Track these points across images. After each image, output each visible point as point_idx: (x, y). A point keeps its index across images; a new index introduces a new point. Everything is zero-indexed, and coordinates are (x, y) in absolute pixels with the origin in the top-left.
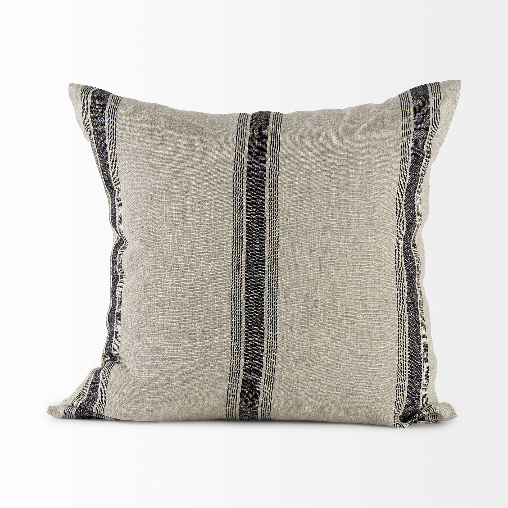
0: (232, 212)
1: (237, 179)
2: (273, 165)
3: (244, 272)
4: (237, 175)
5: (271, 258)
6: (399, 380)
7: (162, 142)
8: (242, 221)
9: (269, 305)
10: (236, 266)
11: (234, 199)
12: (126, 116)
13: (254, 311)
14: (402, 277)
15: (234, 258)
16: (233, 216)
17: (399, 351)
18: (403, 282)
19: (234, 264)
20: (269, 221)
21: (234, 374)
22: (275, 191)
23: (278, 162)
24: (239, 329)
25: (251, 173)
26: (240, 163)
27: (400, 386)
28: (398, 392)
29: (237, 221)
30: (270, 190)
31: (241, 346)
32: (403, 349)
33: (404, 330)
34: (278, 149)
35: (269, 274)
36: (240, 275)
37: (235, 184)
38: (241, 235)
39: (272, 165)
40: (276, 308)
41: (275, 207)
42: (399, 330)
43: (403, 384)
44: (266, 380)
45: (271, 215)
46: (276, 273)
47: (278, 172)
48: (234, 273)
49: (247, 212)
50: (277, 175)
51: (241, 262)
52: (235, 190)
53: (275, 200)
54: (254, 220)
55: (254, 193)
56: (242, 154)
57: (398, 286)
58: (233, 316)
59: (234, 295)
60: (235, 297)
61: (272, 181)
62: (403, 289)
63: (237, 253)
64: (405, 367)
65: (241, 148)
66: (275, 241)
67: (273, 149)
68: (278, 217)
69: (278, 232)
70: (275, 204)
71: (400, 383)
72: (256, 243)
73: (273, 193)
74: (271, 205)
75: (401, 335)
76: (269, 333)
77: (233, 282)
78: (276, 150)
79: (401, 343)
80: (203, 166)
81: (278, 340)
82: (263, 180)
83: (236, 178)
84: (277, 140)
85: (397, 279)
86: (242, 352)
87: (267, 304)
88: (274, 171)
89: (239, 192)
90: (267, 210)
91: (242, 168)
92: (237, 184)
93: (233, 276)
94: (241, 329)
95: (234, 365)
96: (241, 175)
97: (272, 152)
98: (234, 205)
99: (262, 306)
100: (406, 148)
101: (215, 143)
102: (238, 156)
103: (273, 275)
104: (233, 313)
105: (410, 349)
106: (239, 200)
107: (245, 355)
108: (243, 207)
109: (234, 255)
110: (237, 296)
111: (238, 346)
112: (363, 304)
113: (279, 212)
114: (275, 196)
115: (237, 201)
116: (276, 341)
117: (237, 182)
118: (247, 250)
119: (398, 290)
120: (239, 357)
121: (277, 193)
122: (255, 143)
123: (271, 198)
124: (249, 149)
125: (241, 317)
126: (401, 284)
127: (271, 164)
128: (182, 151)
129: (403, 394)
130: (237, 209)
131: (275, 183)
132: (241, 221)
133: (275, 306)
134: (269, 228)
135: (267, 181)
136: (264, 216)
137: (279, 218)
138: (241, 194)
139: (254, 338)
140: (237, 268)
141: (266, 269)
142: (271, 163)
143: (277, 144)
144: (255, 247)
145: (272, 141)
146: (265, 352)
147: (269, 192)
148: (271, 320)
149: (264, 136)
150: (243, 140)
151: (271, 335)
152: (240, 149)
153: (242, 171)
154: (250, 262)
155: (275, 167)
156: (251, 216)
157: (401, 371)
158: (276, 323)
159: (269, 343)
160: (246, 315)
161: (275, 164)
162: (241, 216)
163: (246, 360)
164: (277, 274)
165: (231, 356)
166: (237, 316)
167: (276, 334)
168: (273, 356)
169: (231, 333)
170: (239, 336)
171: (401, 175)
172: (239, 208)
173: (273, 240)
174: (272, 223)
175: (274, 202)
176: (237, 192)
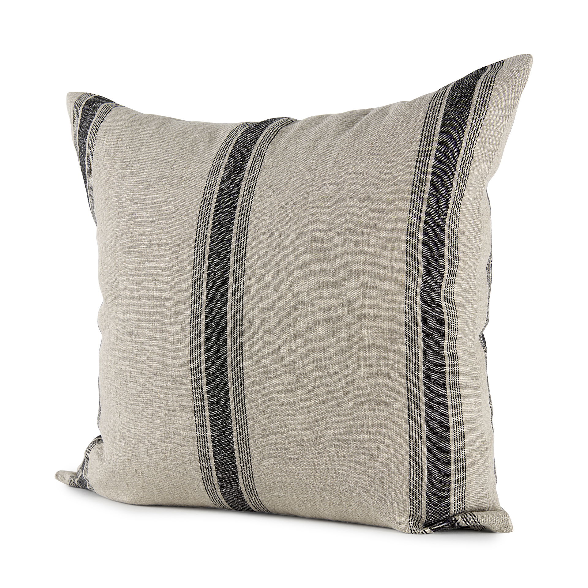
0: (192, 263)
1: (202, 219)
2: (246, 200)
3: (203, 340)
4: (203, 214)
5: (234, 322)
6: (412, 480)
7: (132, 172)
9: (233, 382)
10: (194, 332)
11: (196, 246)
12: (105, 137)
13: (217, 390)
14: (416, 343)
15: (192, 322)
16: (193, 268)
17: (412, 442)
18: (417, 350)
19: (192, 329)
20: (234, 274)
21: (204, 465)
22: (244, 234)
23: (252, 195)
24: (202, 411)
25: (219, 211)
26: (209, 197)
27: (415, 488)
28: (412, 495)
29: (197, 275)
30: (238, 234)
31: (207, 431)
32: (417, 440)
33: (419, 415)
34: (256, 177)
35: (232, 343)
36: (199, 344)
37: (199, 227)
38: (200, 293)
40: (242, 386)
41: (242, 255)
42: (410, 414)
43: (420, 486)
44: (243, 474)
45: (236, 267)
46: (241, 341)
47: (251, 209)
48: (192, 341)
49: (209, 263)
50: (248, 213)
51: (200, 327)
53: (242, 247)
54: (217, 274)
56: (213, 185)
57: (408, 355)
58: (194, 394)
59: (194, 368)
60: (195, 371)
62: (417, 360)
63: (196, 316)
64: (422, 464)
66: (239, 300)
67: (250, 177)
68: (244, 269)
70: (242, 252)
71: (415, 485)
72: (216, 303)
73: (242, 237)
74: (238, 253)
75: (414, 422)
76: (237, 417)
77: (191, 352)
78: (254, 178)
79: (414, 432)
81: (249, 425)
82: (232, 220)
84: (258, 164)
85: (408, 346)
86: (208, 438)
87: (232, 381)
88: (246, 207)
89: (202, 236)
90: (232, 260)
91: (210, 205)
92: (201, 227)
93: (192, 345)
94: (205, 411)
95: (203, 455)
96: (207, 214)
97: (248, 181)
98: (196, 254)
99: (226, 383)
100: (424, 167)
102: (209, 188)
103: (236, 344)
104: (194, 390)
105: (429, 439)
106: (201, 247)
107: (213, 443)
108: (205, 257)
109: (192, 319)
110: (197, 370)
111: (203, 432)
112: (354, 381)
113: (245, 262)
114: (242, 241)
115: (199, 248)
116: (247, 427)
117: (202, 223)
118: (206, 313)
119: (408, 361)
120: (206, 445)
121: (245, 238)
122: (231, 170)
123: (238, 244)
124: (223, 177)
125: (203, 396)
126: (414, 353)
127: (244, 198)
129: (420, 498)
130: (198, 259)
131: (244, 224)
132: (202, 274)
133: (241, 383)
134: (233, 284)
135: (236, 222)
136: (228, 268)
137: (245, 271)
138: (204, 239)
139: (220, 423)
140: (195, 334)
141: (229, 336)
142: (244, 196)
143: (256, 171)
144: (216, 309)
145: (252, 166)
146: (235, 440)
147: (236, 237)
148: (238, 401)
149: (244, 160)
150: (219, 166)
151: (240, 420)
152: (213, 178)
153: (209, 208)
154: (209, 328)
155: (248, 202)
156: (214, 268)
157: (415, 468)
158: (245, 405)
159: (238, 430)
160: (208, 394)
161: (248, 199)
162: (202, 268)
163: (215, 449)
164: (242, 343)
165: (197, 443)
166: (199, 394)
167: (246, 419)
168: (245, 445)
169: (195, 415)
170: (203, 419)
171: (412, 206)
172: (200, 257)
173: (237, 299)
174: (237, 277)
175: (242, 249)
176: (200, 237)
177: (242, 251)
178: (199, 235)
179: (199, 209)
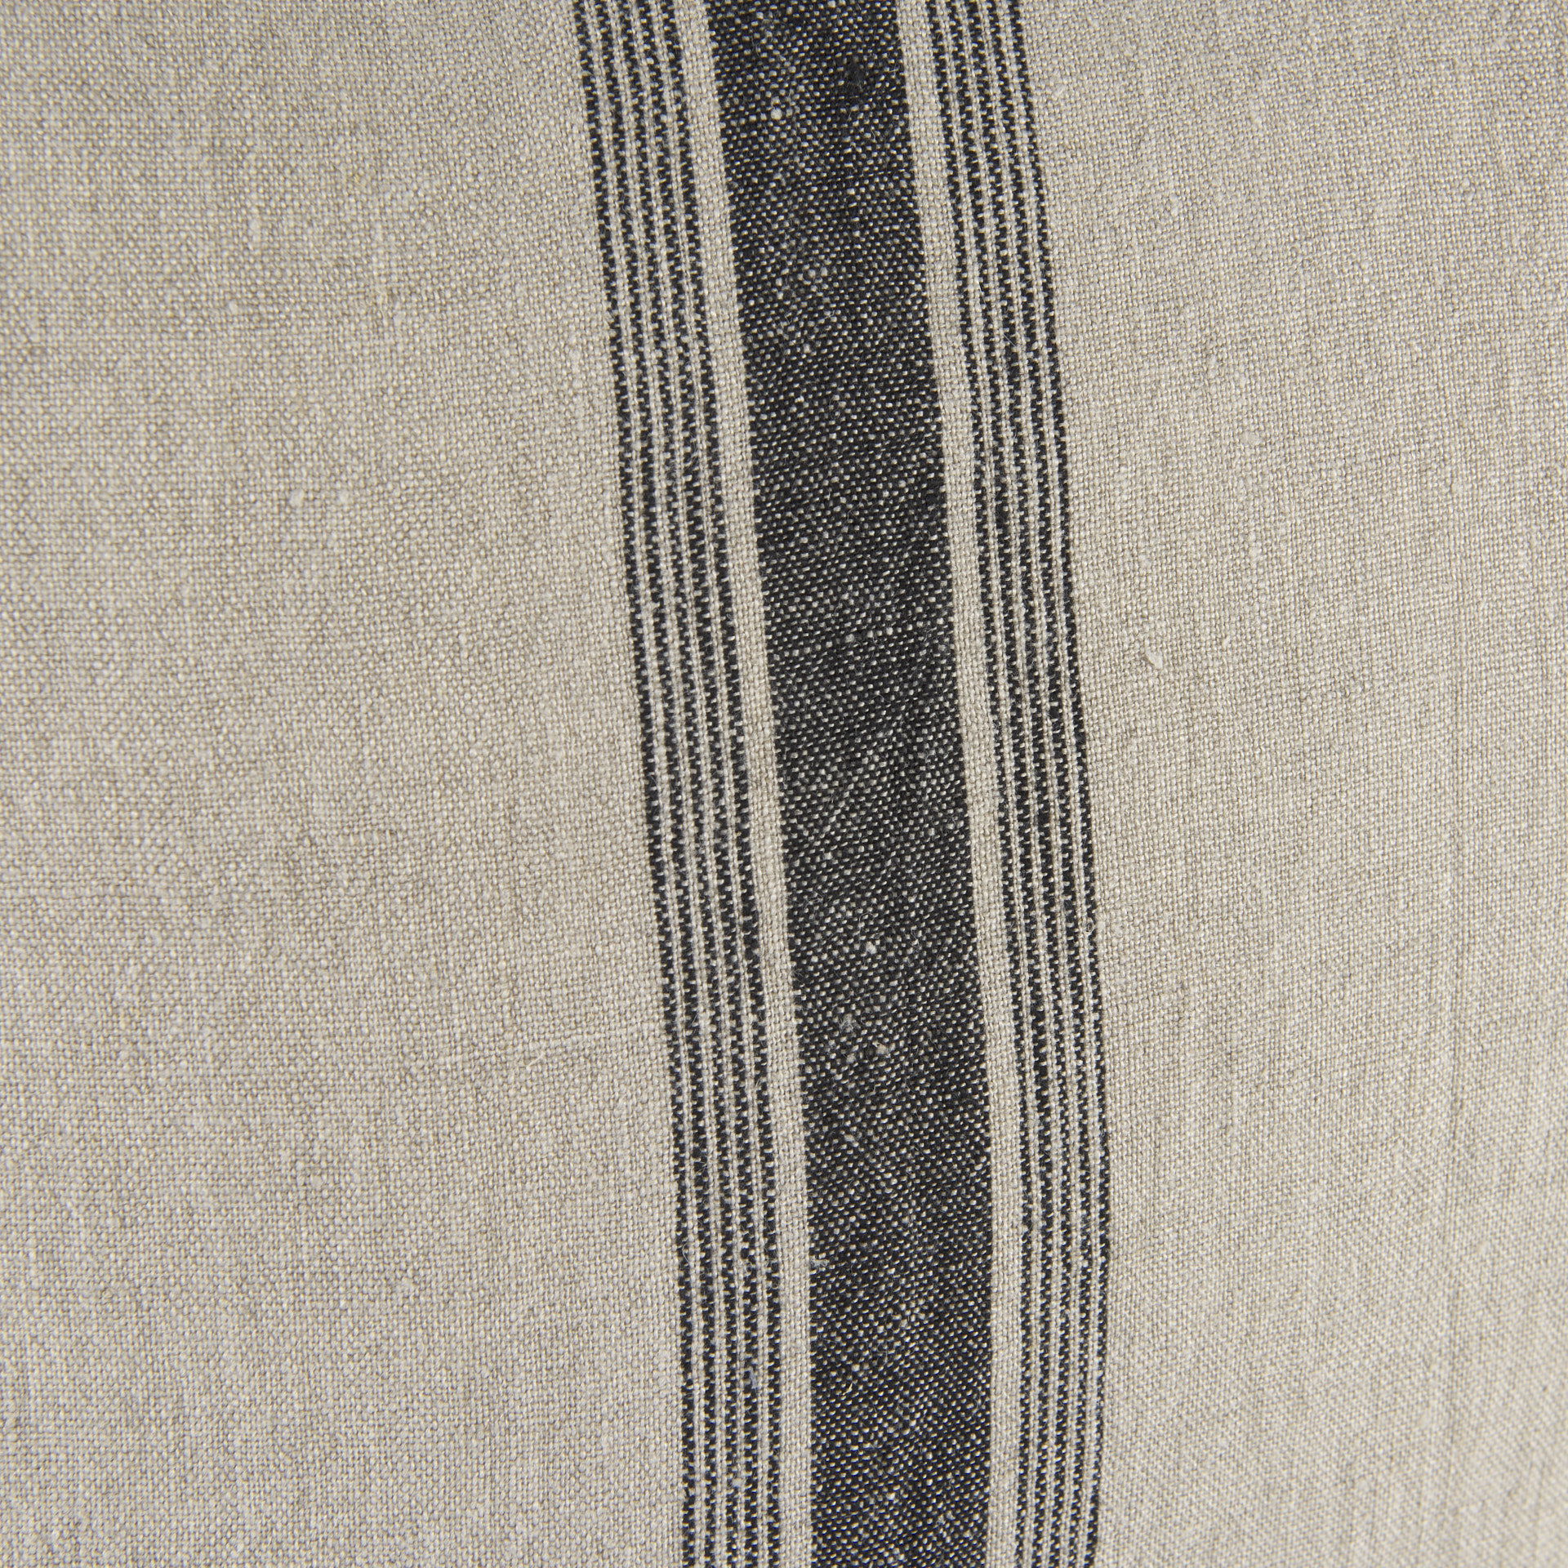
0: (647, 990)
1: (671, 625)
2: (1007, 433)
4: (668, 578)
5: (1046, 1373)
8: (761, 1068)
10: (721, 1511)
11: (667, 849)
15: (699, 1439)
16: (668, 1030)
20: (1019, 1031)
22: (1055, 712)
23: (1045, 385)
25: (804, 548)
26: (680, 435)
29: (708, 1080)
30: (1005, 711)
34: (1032, 236)
37: (655, 689)
38: (758, 1213)
39: (996, 428)
41: (1067, 876)
45: (1031, 970)
47: (1065, 502)
49: (802, 978)
50: (1056, 542)
51: (774, 1464)
52: (660, 751)
53: (1056, 813)
54: (882, 1049)
55: (852, 763)
56: (680, 327)
61: (1019, 609)
63: (730, 1392)
65: (662, 249)
66: (1077, 1214)
67: (981, 238)
68: (1095, 980)
69: (1104, 1126)
70: (1064, 848)
72: (902, 1269)
73: (1037, 732)
74: (1027, 863)
78: (1012, 241)
80: (297, 499)
82: (930, 609)
83: (660, 616)
84: (997, 116)
88: (1021, 492)
89: (706, 765)
90: (989, 920)
91: (705, 499)
92: (678, 688)
96: (699, 575)
97: (973, 272)
98: (672, 914)
101: (374, 207)
102: (652, 356)
106: (712, 856)
108: (756, 931)
109: (700, 1416)
113: (1099, 925)
114: (1051, 769)
115: (692, 868)
117: (674, 656)
118: (820, 1351)
121: (1070, 737)
122: (795, 183)
123: (1023, 795)
124: (746, 255)
127: (987, 420)
128: (34, 324)
130: (699, 956)
131: (1042, 634)
132: (751, 1072)
134: (1023, 1102)
135: (966, 615)
136: (966, 991)
137: (1104, 992)
138: (730, 791)
141: (1001, 1479)
142: (985, 400)
143: (1007, 178)
144: (897, 1310)
145: (958, 131)
147: (997, 738)
150: (666, 152)
152: (652, 261)
153: (707, 527)
154: (855, 1454)
155: (1030, 449)
156: (849, 1011)
161: (1025, 419)
162: (749, 1019)
172: (719, 936)
173: (1065, 1212)
174: (1049, 1049)
175: (1054, 826)
176: (685, 771)
177: (1057, 840)
178: (672, 761)
179: (615, 540)
